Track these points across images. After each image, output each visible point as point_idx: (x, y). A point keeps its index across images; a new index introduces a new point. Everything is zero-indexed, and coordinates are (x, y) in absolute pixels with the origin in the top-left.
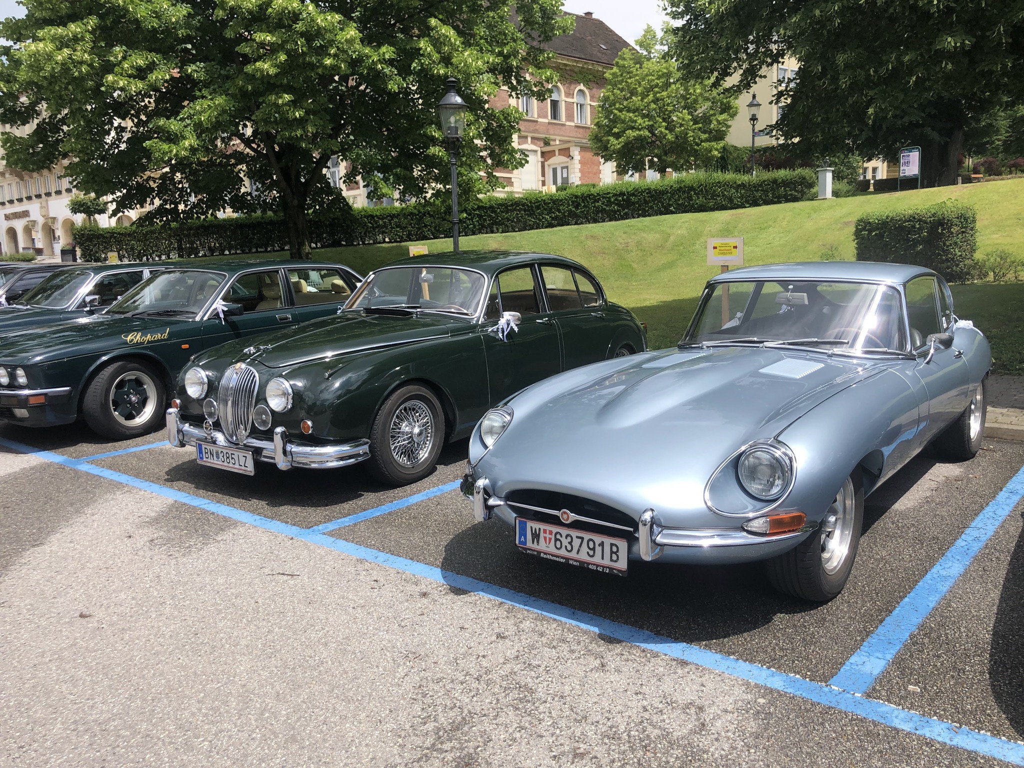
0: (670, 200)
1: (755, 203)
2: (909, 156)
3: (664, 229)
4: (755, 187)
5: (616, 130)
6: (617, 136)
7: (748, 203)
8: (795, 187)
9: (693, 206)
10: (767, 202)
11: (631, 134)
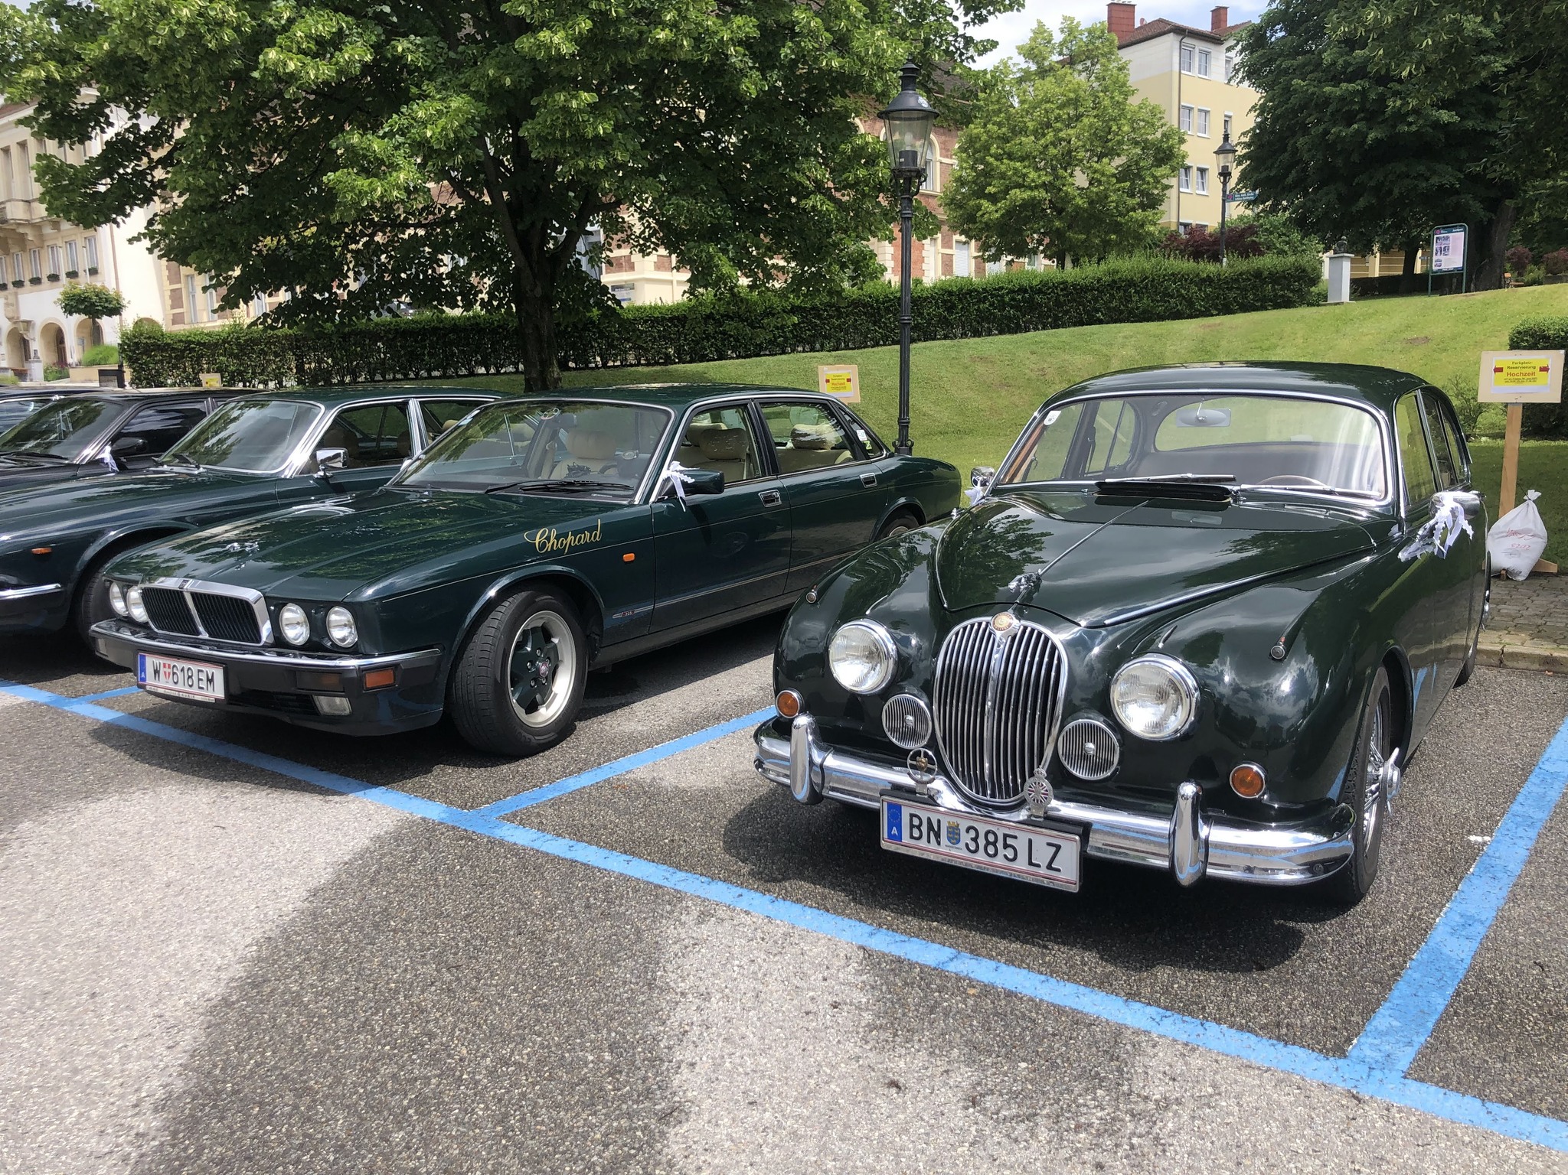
0: (1096, 300)
1: (1227, 310)
2: (1448, 238)
3: (1097, 347)
4: (1227, 283)
5: (991, 189)
6: (993, 199)
7: (1216, 309)
8: (1289, 285)
9: (1131, 311)
10: (1246, 308)
11: (1018, 195)
